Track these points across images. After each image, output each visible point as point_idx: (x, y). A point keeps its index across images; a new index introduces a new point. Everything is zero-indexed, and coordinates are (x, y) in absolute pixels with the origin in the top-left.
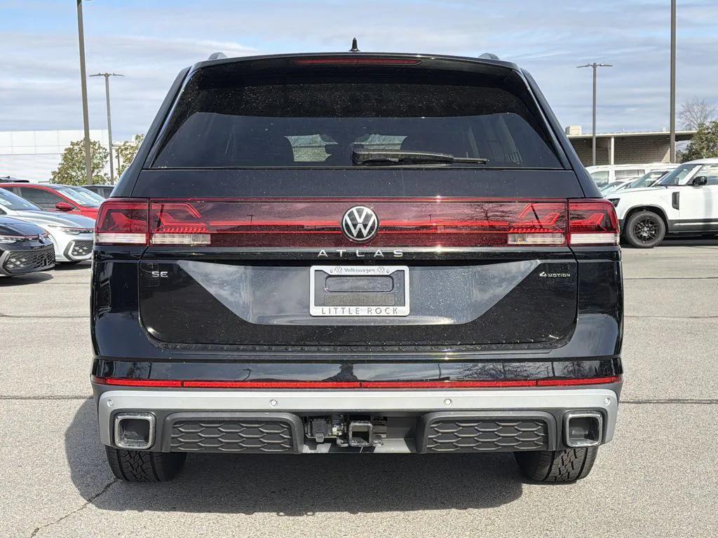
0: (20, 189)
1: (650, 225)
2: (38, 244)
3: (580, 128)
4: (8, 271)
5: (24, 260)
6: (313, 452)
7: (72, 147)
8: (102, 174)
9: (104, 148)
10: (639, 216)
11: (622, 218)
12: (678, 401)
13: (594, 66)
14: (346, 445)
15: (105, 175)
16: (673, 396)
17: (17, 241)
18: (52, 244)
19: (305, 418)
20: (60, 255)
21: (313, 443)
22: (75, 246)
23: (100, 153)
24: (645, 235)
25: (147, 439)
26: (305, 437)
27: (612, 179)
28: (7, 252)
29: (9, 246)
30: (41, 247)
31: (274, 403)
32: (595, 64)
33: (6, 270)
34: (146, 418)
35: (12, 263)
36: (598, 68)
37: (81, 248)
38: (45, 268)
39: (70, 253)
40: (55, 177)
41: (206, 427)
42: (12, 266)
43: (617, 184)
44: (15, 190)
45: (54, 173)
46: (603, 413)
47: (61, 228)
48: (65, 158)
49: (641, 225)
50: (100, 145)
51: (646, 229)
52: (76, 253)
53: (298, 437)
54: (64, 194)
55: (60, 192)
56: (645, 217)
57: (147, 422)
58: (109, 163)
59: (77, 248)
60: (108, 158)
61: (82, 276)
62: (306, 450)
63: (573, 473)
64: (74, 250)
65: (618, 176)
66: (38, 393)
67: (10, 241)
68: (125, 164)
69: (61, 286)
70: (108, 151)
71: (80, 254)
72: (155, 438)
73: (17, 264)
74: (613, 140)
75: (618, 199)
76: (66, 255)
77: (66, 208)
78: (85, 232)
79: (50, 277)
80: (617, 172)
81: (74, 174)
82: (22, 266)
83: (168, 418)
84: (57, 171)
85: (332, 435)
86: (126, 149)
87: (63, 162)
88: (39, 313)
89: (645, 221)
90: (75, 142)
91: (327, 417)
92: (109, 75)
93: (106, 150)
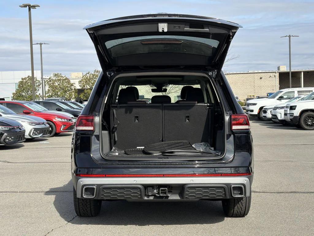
0: (6, 104)
1: (312, 119)
2: (19, 130)
3: (286, 67)
4: (6, 143)
5: (13, 138)
6: (148, 199)
7: (22, 80)
8: (38, 94)
9: (39, 81)
10: (306, 114)
11: (298, 115)
12: (295, 192)
13: (290, 36)
14: (159, 196)
15: (40, 94)
16: (294, 190)
17: (10, 129)
18: (25, 130)
19: (145, 187)
20: (27, 135)
21: (148, 196)
22: (34, 131)
23: (37, 83)
24: (309, 123)
25: (93, 195)
26: (145, 194)
27: (296, 95)
28: (5, 134)
29: (6, 131)
30: (20, 131)
31: (135, 181)
32: (290, 35)
33: (5, 142)
34: (94, 187)
35: (7, 139)
36: (291, 37)
37: (36, 132)
38: (22, 141)
39: (31, 134)
40: (14, 96)
41: (113, 190)
42: (7, 140)
43: (299, 97)
44: (3, 104)
45: (13, 94)
46: (244, 185)
47: (27, 123)
48: (19, 86)
49: (307, 119)
50: (36, 79)
51: (310, 121)
52: (34, 134)
53: (143, 194)
54: (26, 106)
55: (25, 105)
56: (309, 114)
57: (94, 188)
58: (41, 88)
59: (35, 132)
60: (41, 86)
61: (38, 145)
62: (146, 198)
63: (243, 212)
64: (33, 133)
65: (300, 94)
66: (37, 190)
67: (7, 129)
68: (49, 89)
69: (30, 150)
70: (41, 82)
71: (36, 135)
72: (96, 194)
73: (10, 139)
74: (302, 73)
75: (296, 106)
76: (30, 135)
77: (28, 112)
78: (38, 124)
79: (22, 146)
80: (298, 92)
81: (24, 94)
82: (12, 140)
83: (101, 187)
84: (15, 92)
85: (154, 193)
86: (50, 81)
87: (18, 88)
88: (24, 161)
89: (309, 117)
90: (24, 78)
91: (152, 186)
92: (42, 44)
93: (40, 81)
